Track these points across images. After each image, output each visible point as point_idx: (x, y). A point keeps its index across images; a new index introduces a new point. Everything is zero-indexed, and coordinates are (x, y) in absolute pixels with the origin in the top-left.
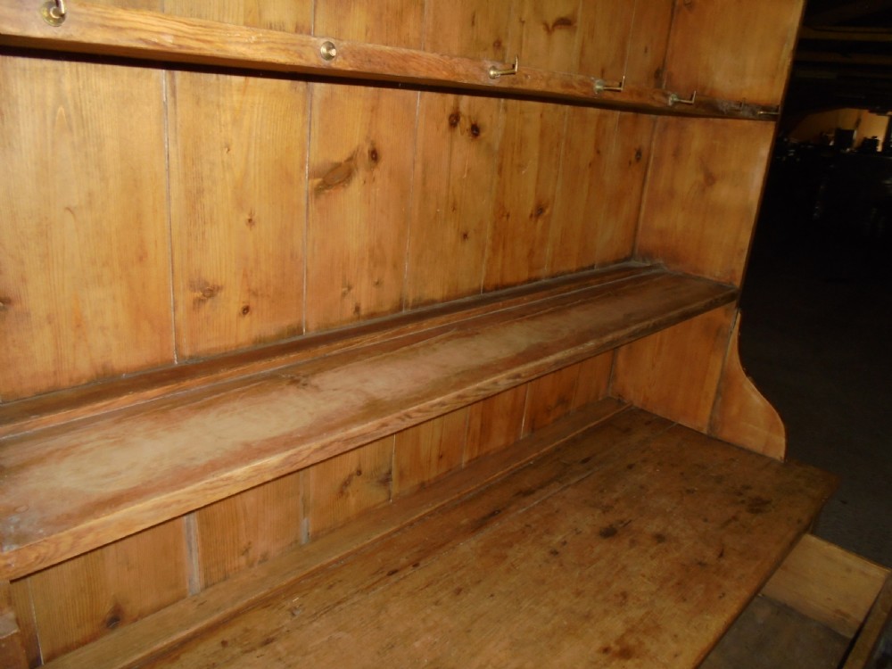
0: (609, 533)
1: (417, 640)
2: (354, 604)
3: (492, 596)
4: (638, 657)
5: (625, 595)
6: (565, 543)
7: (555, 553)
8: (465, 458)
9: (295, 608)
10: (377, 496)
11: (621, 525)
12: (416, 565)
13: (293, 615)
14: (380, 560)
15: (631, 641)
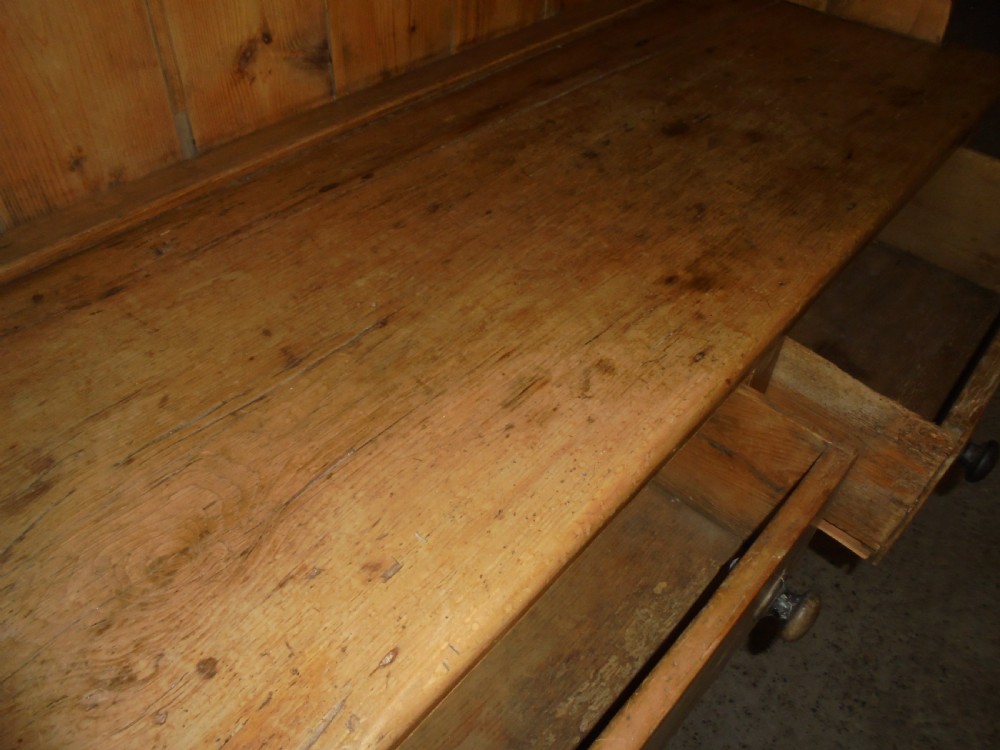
0: (676, 130)
1: (361, 277)
2: (261, 232)
3: (488, 212)
4: (721, 288)
5: (701, 208)
6: (607, 143)
7: (591, 155)
8: (456, 39)
9: (164, 244)
10: (309, 88)
11: (695, 121)
12: (367, 176)
13: (159, 253)
14: (309, 173)
15: (711, 267)
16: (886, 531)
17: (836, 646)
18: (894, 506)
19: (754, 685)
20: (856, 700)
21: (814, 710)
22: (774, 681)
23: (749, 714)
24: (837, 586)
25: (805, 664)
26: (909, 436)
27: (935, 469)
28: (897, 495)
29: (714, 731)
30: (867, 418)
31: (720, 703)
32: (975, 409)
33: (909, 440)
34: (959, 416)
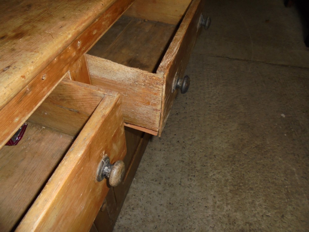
16: (157, 123)
17: (182, 161)
18: (155, 112)
19: (160, 184)
20: (192, 176)
21: (180, 184)
22: (166, 180)
23: (160, 194)
24: (178, 142)
25: (174, 170)
26: (147, 81)
27: (161, 92)
28: (154, 107)
29: (150, 204)
30: (130, 80)
31: (150, 194)
32: (169, 63)
33: (147, 83)
34: (162, 67)
